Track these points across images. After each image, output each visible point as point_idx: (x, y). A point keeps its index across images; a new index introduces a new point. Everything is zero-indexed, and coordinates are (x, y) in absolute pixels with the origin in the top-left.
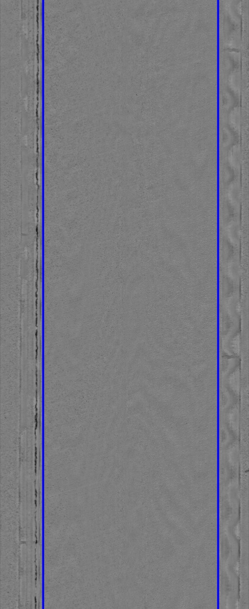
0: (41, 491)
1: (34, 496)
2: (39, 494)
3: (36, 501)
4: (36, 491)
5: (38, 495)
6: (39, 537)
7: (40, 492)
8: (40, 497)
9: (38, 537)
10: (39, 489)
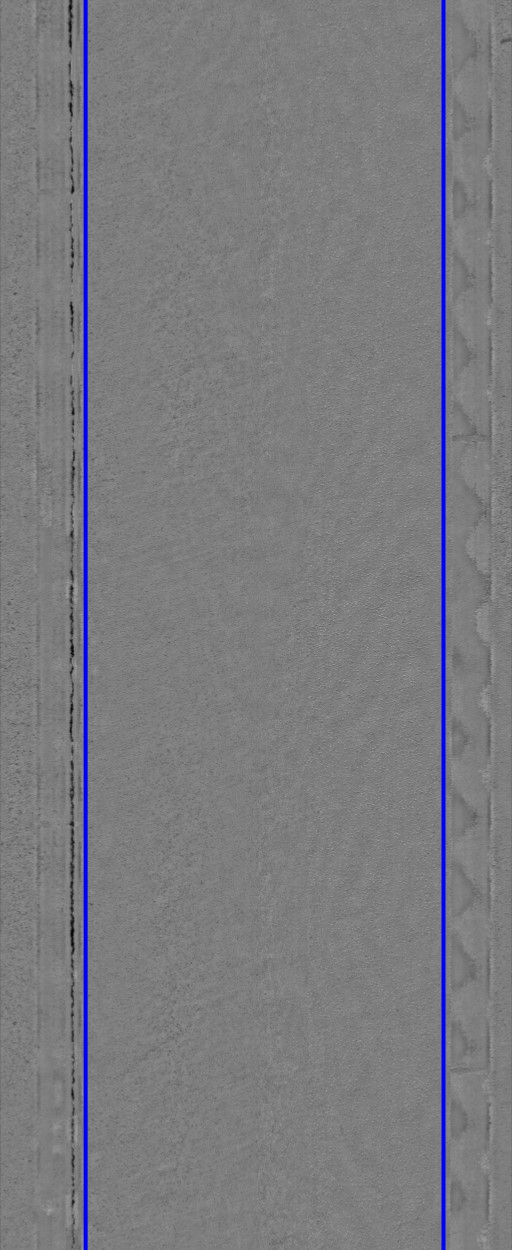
0: (82, 84)
1: (68, 95)
2: (78, 91)
3: (71, 105)
4: (71, 85)
5: (75, 93)
6: (79, 181)
7: (79, 87)
8: (79, 97)
9: (75, 179)
10: (78, 82)
